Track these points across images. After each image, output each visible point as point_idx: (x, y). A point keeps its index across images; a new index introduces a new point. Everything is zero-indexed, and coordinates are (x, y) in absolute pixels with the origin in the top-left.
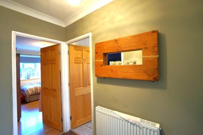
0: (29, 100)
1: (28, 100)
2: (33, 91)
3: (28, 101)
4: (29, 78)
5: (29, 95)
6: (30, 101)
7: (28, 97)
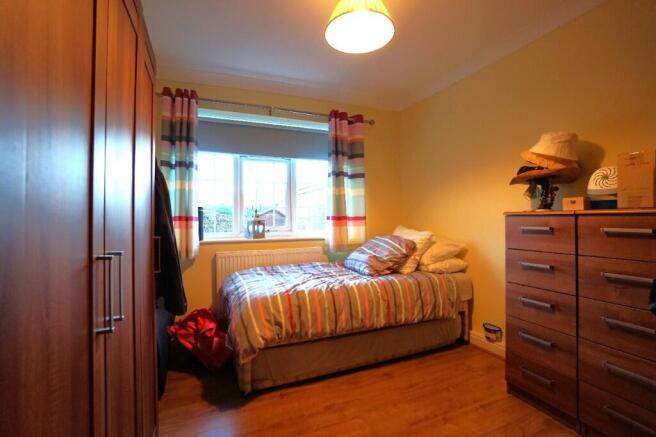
0: (253, 381)
1: (248, 377)
2: (278, 324)
3: (248, 388)
4: (262, 235)
5: (253, 350)
6: (260, 386)
7: (244, 361)
